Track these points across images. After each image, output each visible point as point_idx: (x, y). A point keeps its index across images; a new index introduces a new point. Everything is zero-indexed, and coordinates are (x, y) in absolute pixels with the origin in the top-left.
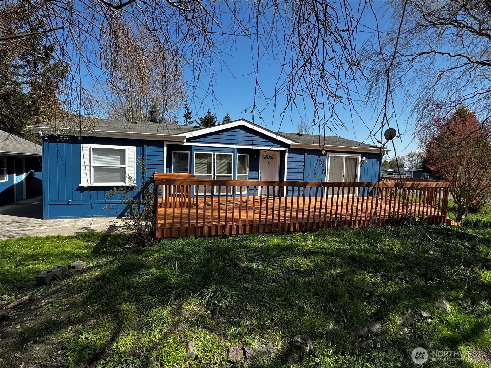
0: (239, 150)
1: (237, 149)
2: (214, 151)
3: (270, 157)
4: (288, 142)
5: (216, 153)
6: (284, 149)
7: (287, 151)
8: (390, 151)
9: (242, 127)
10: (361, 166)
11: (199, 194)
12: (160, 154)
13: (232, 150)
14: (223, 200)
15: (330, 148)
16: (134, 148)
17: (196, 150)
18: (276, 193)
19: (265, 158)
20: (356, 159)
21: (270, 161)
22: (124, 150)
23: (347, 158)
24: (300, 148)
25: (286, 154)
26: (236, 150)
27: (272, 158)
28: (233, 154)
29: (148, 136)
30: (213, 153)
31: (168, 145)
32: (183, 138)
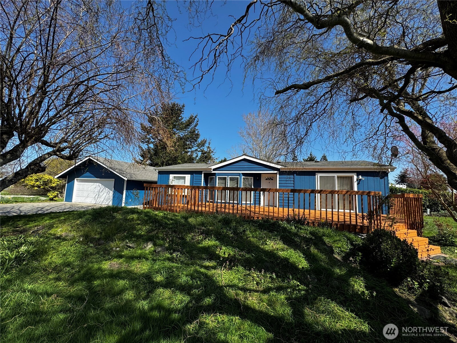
0: (244, 174)
2: (228, 175)
3: (270, 178)
4: (279, 167)
5: (229, 177)
6: (276, 172)
7: (278, 173)
9: (245, 160)
10: (358, 184)
11: (218, 201)
12: (200, 178)
13: (238, 174)
14: (223, 205)
15: (318, 169)
16: (190, 175)
17: (218, 175)
19: (266, 179)
21: (271, 181)
22: (185, 177)
23: (338, 177)
24: (289, 170)
25: (278, 175)
26: (241, 174)
27: (272, 179)
28: (239, 177)
29: (195, 169)
30: (227, 177)
31: (204, 173)
32: (211, 169)
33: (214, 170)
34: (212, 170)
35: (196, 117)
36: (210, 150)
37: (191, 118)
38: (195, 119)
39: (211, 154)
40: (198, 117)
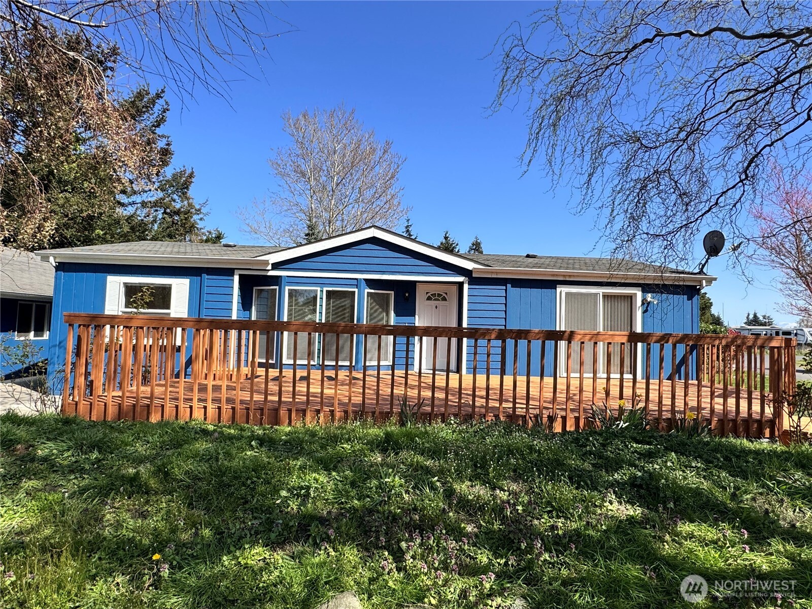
0: (371, 283)
1: (366, 280)
2: (322, 285)
3: (439, 295)
4: (468, 265)
5: (325, 289)
7: (466, 283)
8: (715, 279)
9: (374, 240)
12: (226, 291)
13: (355, 282)
15: (564, 276)
16: (187, 281)
17: (290, 283)
18: (453, 366)
19: (429, 299)
20: (630, 298)
21: (440, 302)
22: (171, 286)
23: (606, 297)
24: (494, 276)
25: (466, 286)
26: (364, 283)
27: (444, 299)
28: (356, 290)
29: (208, 261)
30: (319, 289)
31: (240, 276)
32: (266, 263)
33: (276, 266)
34: (270, 267)
35: (158, 96)
36: (190, 205)
37: (140, 96)
38: (154, 103)
39: (195, 217)
40: (166, 96)
